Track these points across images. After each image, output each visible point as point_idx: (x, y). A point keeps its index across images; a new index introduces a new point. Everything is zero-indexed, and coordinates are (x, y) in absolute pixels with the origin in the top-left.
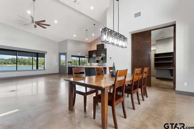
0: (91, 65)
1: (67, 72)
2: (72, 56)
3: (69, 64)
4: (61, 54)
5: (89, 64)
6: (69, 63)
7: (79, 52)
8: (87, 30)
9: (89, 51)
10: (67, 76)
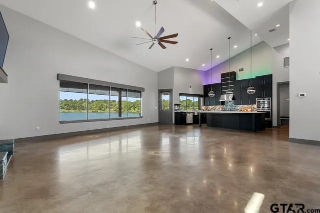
0: (207, 110)
1: (174, 122)
2: (181, 94)
3: (176, 108)
4: (162, 92)
5: (204, 107)
6: (176, 106)
7: (191, 87)
8: (211, 49)
9: (204, 86)
10: (174, 127)
